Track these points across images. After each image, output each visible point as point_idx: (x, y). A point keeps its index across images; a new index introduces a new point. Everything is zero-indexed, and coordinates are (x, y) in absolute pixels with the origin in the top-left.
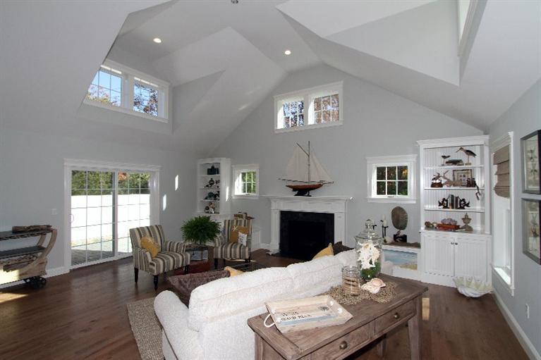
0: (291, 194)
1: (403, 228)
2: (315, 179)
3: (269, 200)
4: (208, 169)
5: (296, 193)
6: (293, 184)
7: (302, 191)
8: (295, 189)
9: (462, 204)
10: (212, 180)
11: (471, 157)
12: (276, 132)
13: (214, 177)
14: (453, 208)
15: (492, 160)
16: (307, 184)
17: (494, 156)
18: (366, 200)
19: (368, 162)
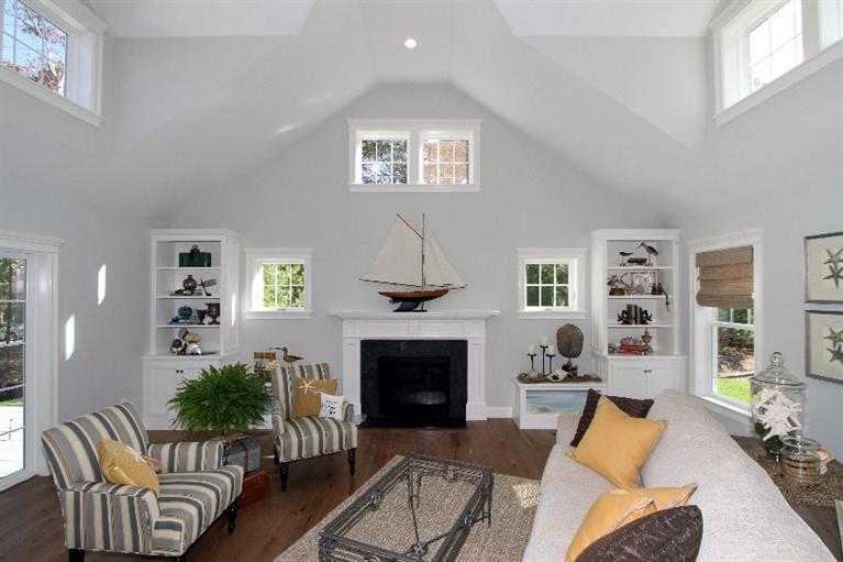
0: (387, 309)
1: (576, 355)
2: (435, 281)
3: (339, 320)
4: (182, 256)
5: (398, 305)
6: (391, 290)
7: (410, 302)
8: (395, 298)
9: (643, 317)
10: (190, 279)
11: (652, 255)
12: (351, 190)
13: (198, 273)
14: (636, 323)
15: (692, 260)
16: (420, 289)
17: (699, 256)
18: (518, 314)
19: (520, 256)
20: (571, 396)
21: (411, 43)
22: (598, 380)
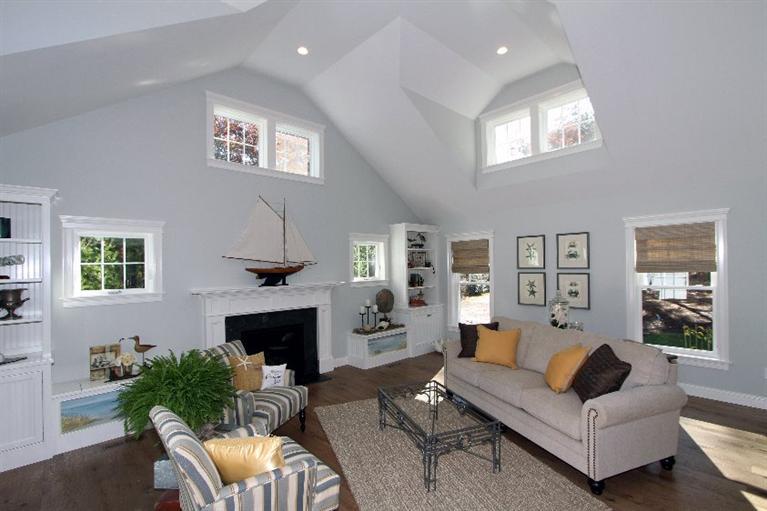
1: (389, 311)
2: (294, 258)
5: (263, 281)
6: (257, 266)
7: (273, 277)
8: (261, 274)
9: (421, 282)
12: (210, 163)
15: (449, 246)
16: (281, 266)
17: (453, 244)
18: (349, 284)
19: (350, 239)
20: (392, 339)
21: (303, 51)
22: (402, 326)
